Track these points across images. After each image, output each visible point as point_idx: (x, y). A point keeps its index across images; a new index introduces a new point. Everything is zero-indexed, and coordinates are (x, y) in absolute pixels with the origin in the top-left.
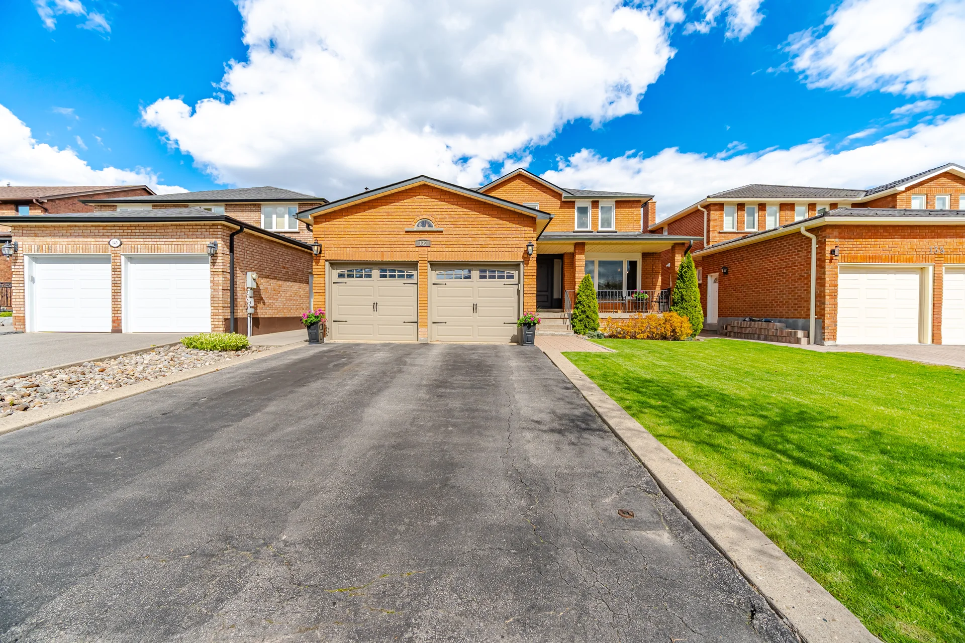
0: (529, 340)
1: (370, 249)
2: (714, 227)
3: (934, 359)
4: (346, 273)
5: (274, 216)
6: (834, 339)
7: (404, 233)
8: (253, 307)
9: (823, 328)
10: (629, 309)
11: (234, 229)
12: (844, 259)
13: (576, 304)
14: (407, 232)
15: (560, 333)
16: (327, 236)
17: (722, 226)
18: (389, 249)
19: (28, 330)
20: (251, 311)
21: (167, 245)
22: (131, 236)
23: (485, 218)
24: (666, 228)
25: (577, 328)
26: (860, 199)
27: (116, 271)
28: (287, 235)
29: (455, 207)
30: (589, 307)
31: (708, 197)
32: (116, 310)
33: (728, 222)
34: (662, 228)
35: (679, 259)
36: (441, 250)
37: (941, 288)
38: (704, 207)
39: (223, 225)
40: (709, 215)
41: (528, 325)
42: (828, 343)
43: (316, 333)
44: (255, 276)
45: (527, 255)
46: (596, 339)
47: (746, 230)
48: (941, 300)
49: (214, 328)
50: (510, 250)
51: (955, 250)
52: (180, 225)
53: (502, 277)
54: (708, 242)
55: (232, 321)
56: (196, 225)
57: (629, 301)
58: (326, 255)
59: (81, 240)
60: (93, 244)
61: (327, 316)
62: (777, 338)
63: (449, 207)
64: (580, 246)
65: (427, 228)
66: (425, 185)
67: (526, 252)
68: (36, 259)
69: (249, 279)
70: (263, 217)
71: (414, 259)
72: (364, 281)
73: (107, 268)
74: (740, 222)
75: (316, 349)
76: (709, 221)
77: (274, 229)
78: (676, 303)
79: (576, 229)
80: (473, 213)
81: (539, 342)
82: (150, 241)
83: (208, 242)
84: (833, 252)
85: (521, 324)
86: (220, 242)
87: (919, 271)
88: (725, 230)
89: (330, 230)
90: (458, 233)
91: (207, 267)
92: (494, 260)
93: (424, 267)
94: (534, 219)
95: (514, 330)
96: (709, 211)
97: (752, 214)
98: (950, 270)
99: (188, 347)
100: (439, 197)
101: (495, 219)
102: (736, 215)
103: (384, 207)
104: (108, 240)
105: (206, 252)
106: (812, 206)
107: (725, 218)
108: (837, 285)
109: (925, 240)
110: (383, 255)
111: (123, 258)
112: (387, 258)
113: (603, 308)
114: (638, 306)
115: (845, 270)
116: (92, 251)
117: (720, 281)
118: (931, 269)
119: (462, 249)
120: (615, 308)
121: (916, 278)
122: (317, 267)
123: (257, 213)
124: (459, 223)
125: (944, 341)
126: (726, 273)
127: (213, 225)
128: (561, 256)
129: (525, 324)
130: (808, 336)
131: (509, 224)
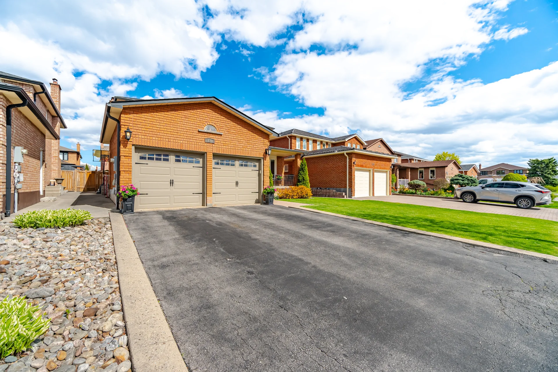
0: (271, 201)
4: (147, 156)
6: (354, 196)
7: (197, 132)
8: (19, 183)
9: (352, 192)
12: (356, 166)
14: (199, 132)
16: (134, 125)
23: (245, 130)
26: (334, 142)
29: (229, 121)
36: (221, 146)
37: (374, 177)
40: (291, 141)
41: (271, 193)
43: (132, 205)
44: (24, 151)
45: (265, 155)
47: (303, 149)
48: (374, 181)
50: (257, 151)
51: (376, 165)
53: (251, 166)
58: (135, 140)
63: (226, 120)
65: (212, 132)
66: (211, 103)
67: (265, 153)
69: (17, 154)
71: (203, 151)
72: (162, 163)
80: (239, 126)
84: (354, 163)
89: (138, 121)
90: (230, 137)
93: (209, 156)
94: (268, 136)
95: (257, 197)
97: (305, 143)
98: (375, 171)
100: (220, 113)
101: (250, 132)
103: (183, 112)
106: (322, 142)
107: (297, 143)
108: (355, 175)
109: (371, 161)
112: (183, 148)
115: (357, 170)
118: (372, 170)
119: (233, 148)
121: (368, 173)
122: (125, 149)
124: (231, 131)
125: (375, 195)
130: (346, 195)
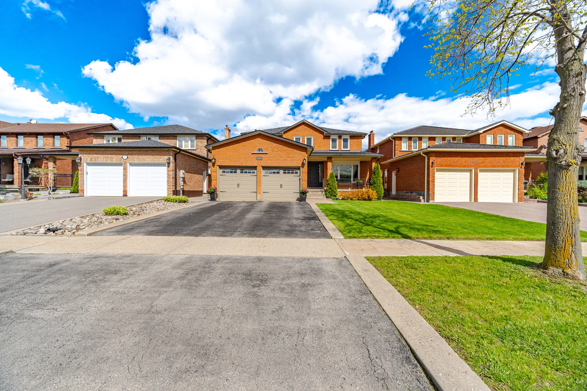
0: (304, 199)
1: (236, 161)
2: (397, 149)
3: (474, 208)
4: (226, 171)
5: (183, 142)
6: (434, 200)
8: (182, 186)
9: (429, 195)
10: (353, 187)
11: (177, 151)
12: (437, 166)
13: (327, 185)
14: (252, 154)
15: (320, 198)
16: (218, 155)
17: (401, 148)
18: (245, 161)
19: (85, 195)
20: (182, 187)
21: (148, 158)
22: (132, 154)
23: (286, 148)
24: (378, 147)
25: (327, 196)
26: (465, 136)
27: (125, 169)
28: (190, 151)
29: (273, 143)
30: (333, 186)
31: (394, 134)
32: (125, 186)
33: (404, 146)
34: (377, 147)
35: (374, 165)
36: (267, 161)
37: (477, 178)
38: (393, 139)
39: (173, 150)
40: (395, 142)
41: (303, 194)
42: (431, 202)
43: (214, 196)
44: (184, 172)
45: (303, 164)
46: (335, 200)
47: (413, 150)
48: (478, 183)
49: (168, 194)
50: (296, 161)
51: (483, 162)
52: (154, 150)
53: (293, 173)
54: (395, 156)
55: (176, 191)
56: (161, 150)
57: (353, 184)
58: (218, 163)
59: (110, 156)
60: (115, 158)
61: (218, 189)
62: (414, 200)
63: (270, 143)
64: (330, 159)
65: (261, 152)
66: (260, 134)
67: (303, 162)
68: (88, 164)
69: (181, 173)
70: (178, 142)
71: (255, 165)
72: (233, 174)
73: (121, 168)
74: (410, 146)
75: (214, 203)
76: (395, 145)
77: (183, 148)
78: (372, 184)
79: (331, 149)
80: (281, 146)
81: (307, 201)
82: (141, 157)
83: (166, 157)
84: (432, 163)
85: (300, 193)
86: (171, 158)
87: (470, 171)
88: (403, 150)
89: (219, 152)
90: (274, 154)
91: (165, 168)
92: (289, 166)
93: (260, 168)
94: (306, 149)
95: (298, 196)
96: (395, 141)
97: (415, 142)
98: (481, 171)
99: (166, 201)
100: (266, 139)
101: (290, 148)
102: (408, 142)
103: (243, 143)
104: (122, 156)
105: (165, 162)
106: (444, 139)
107: (403, 144)
108: (434, 177)
109: (471, 158)
110: (242, 163)
111: (128, 164)
112: (244, 165)
113: (339, 187)
114: (358, 186)
115: (438, 170)
116: (115, 161)
117: (396, 175)
118: (473, 170)
119: (276, 161)
120: (347, 187)
121: (468, 174)
122: (213, 168)
123: (175, 140)
124: (275, 150)
125: (479, 201)
126: (398, 171)
127: (169, 150)
128: (322, 163)
129: (302, 193)
130: (424, 199)
131: (296, 151)
